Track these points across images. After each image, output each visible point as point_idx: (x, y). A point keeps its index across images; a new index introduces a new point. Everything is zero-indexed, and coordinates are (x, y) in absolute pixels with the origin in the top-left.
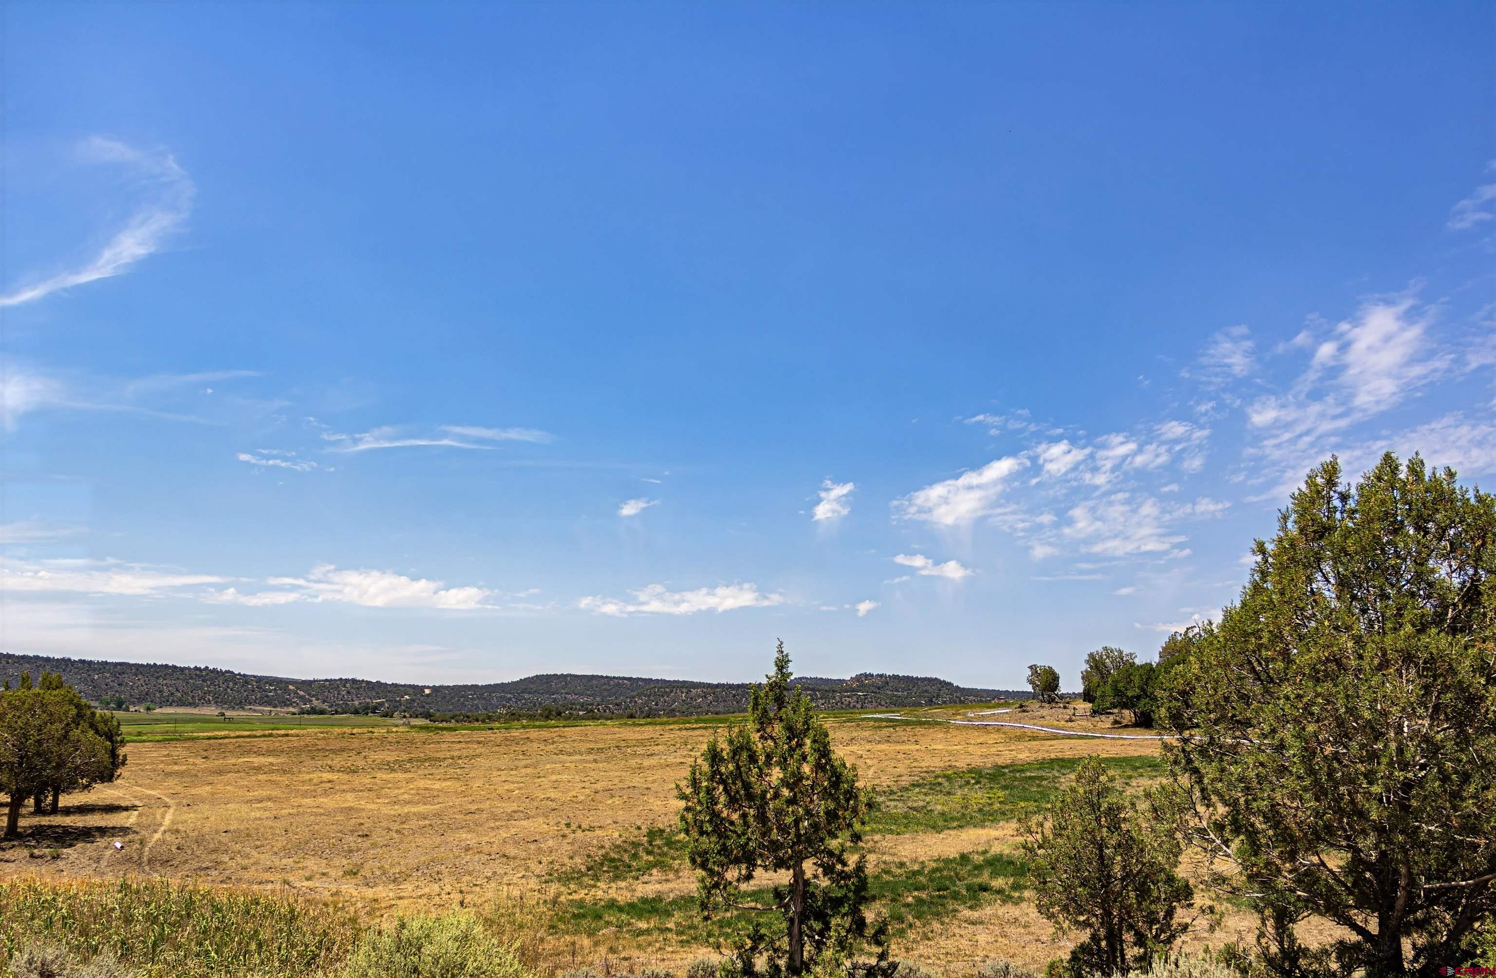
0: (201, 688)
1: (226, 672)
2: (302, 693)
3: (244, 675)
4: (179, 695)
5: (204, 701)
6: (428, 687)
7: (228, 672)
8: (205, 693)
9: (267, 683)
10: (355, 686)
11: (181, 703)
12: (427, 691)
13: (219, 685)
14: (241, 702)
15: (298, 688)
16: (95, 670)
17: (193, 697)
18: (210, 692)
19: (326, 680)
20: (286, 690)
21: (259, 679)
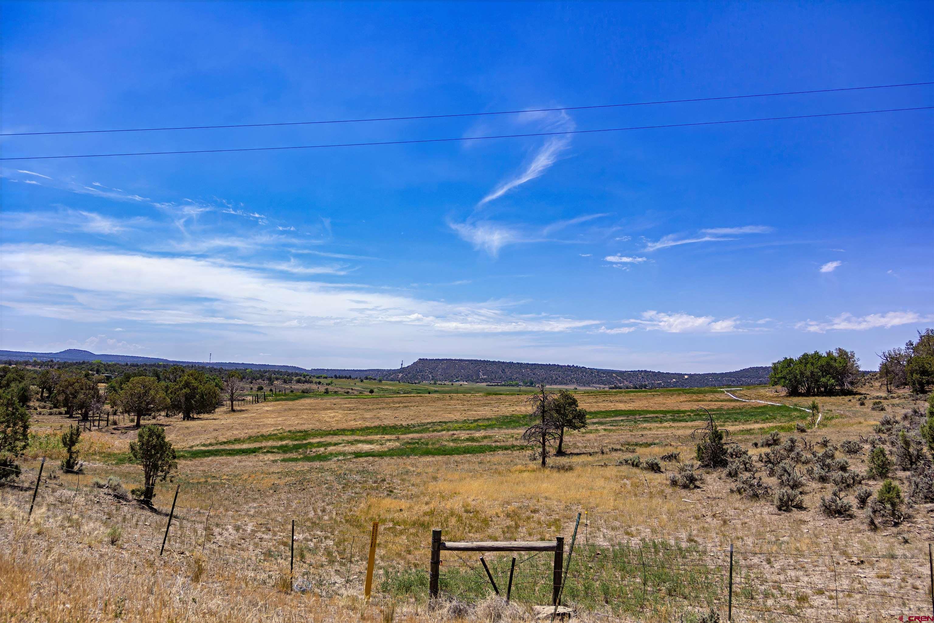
0: (570, 376)
2: (619, 378)
3: (591, 369)
4: (560, 379)
5: (571, 382)
6: (686, 374)
7: (584, 367)
8: (572, 379)
9: (602, 373)
11: (561, 383)
12: (686, 377)
13: (579, 374)
14: (589, 383)
15: (617, 375)
17: (566, 380)
18: (574, 377)
19: (631, 371)
20: (611, 376)
21: (598, 371)
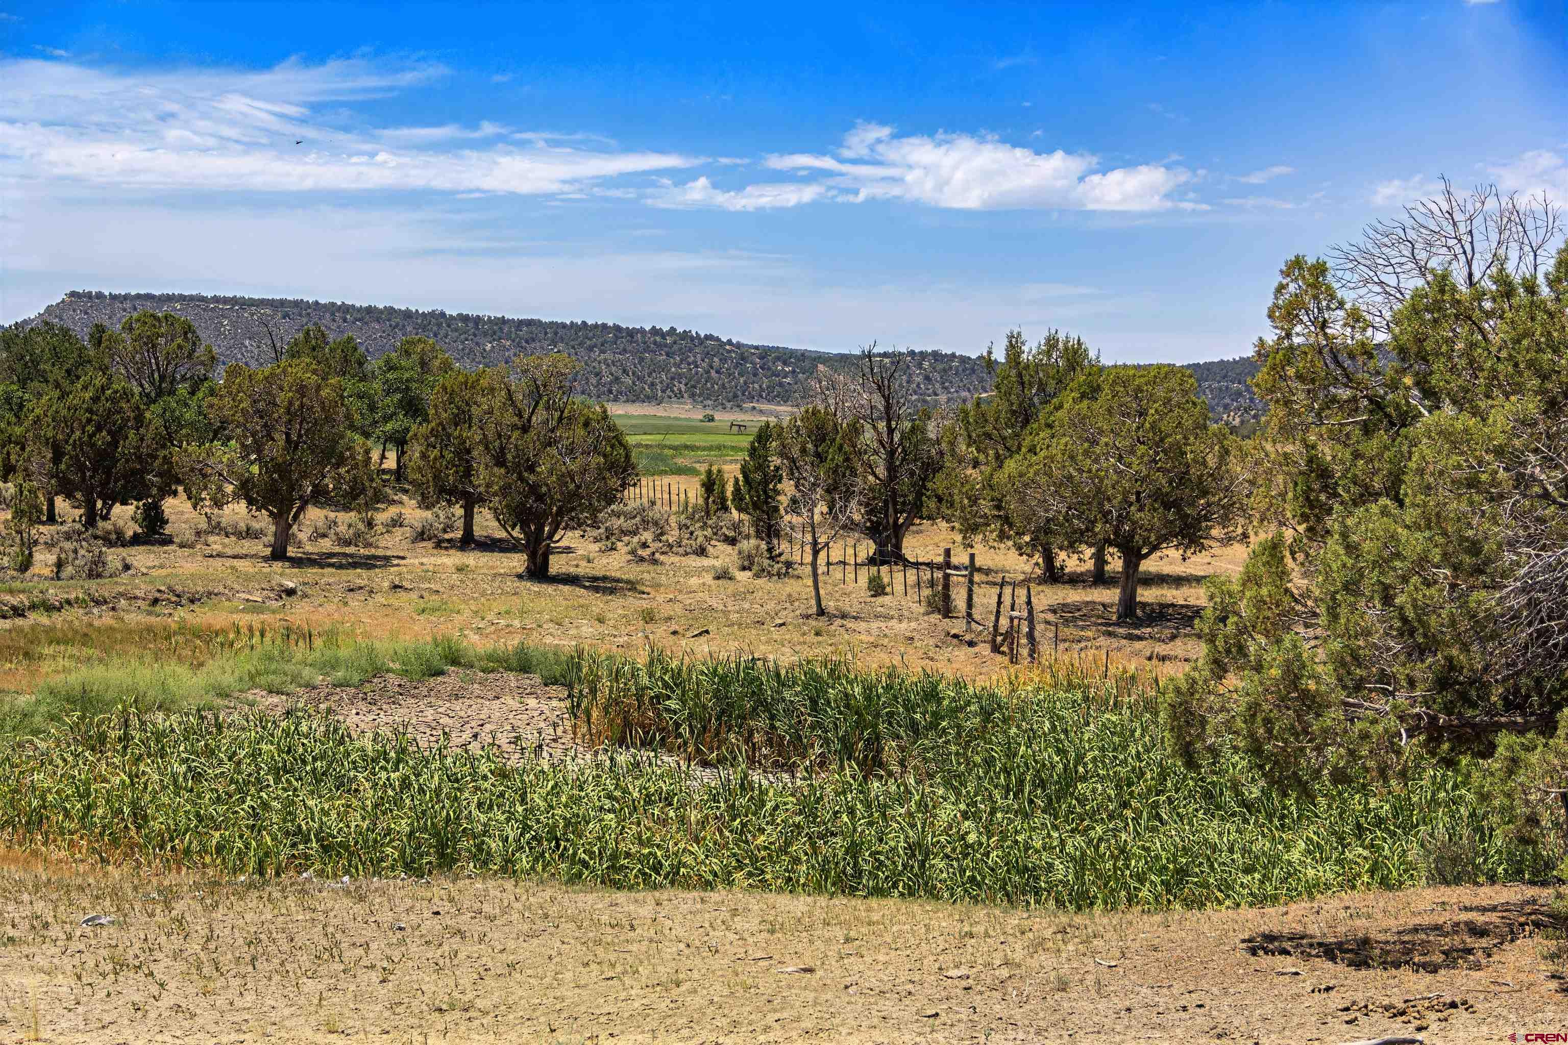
0: (664, 368)
1: (707, 337)
3: (739, 345)
4: (628, 381)
5: (672, 392)
8: (673, 379)
9: (778, 358)
10: (940, 367)
13: (695, 362)
14: (735, 396)
16: (485, 334)
17: (652, 384)
18: (680, 376)
20: (813, 373)
21: (765, 352)
